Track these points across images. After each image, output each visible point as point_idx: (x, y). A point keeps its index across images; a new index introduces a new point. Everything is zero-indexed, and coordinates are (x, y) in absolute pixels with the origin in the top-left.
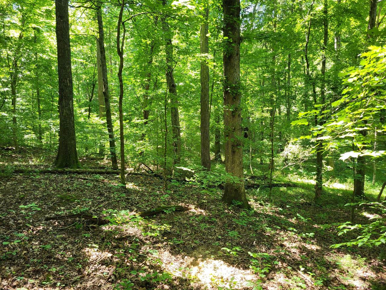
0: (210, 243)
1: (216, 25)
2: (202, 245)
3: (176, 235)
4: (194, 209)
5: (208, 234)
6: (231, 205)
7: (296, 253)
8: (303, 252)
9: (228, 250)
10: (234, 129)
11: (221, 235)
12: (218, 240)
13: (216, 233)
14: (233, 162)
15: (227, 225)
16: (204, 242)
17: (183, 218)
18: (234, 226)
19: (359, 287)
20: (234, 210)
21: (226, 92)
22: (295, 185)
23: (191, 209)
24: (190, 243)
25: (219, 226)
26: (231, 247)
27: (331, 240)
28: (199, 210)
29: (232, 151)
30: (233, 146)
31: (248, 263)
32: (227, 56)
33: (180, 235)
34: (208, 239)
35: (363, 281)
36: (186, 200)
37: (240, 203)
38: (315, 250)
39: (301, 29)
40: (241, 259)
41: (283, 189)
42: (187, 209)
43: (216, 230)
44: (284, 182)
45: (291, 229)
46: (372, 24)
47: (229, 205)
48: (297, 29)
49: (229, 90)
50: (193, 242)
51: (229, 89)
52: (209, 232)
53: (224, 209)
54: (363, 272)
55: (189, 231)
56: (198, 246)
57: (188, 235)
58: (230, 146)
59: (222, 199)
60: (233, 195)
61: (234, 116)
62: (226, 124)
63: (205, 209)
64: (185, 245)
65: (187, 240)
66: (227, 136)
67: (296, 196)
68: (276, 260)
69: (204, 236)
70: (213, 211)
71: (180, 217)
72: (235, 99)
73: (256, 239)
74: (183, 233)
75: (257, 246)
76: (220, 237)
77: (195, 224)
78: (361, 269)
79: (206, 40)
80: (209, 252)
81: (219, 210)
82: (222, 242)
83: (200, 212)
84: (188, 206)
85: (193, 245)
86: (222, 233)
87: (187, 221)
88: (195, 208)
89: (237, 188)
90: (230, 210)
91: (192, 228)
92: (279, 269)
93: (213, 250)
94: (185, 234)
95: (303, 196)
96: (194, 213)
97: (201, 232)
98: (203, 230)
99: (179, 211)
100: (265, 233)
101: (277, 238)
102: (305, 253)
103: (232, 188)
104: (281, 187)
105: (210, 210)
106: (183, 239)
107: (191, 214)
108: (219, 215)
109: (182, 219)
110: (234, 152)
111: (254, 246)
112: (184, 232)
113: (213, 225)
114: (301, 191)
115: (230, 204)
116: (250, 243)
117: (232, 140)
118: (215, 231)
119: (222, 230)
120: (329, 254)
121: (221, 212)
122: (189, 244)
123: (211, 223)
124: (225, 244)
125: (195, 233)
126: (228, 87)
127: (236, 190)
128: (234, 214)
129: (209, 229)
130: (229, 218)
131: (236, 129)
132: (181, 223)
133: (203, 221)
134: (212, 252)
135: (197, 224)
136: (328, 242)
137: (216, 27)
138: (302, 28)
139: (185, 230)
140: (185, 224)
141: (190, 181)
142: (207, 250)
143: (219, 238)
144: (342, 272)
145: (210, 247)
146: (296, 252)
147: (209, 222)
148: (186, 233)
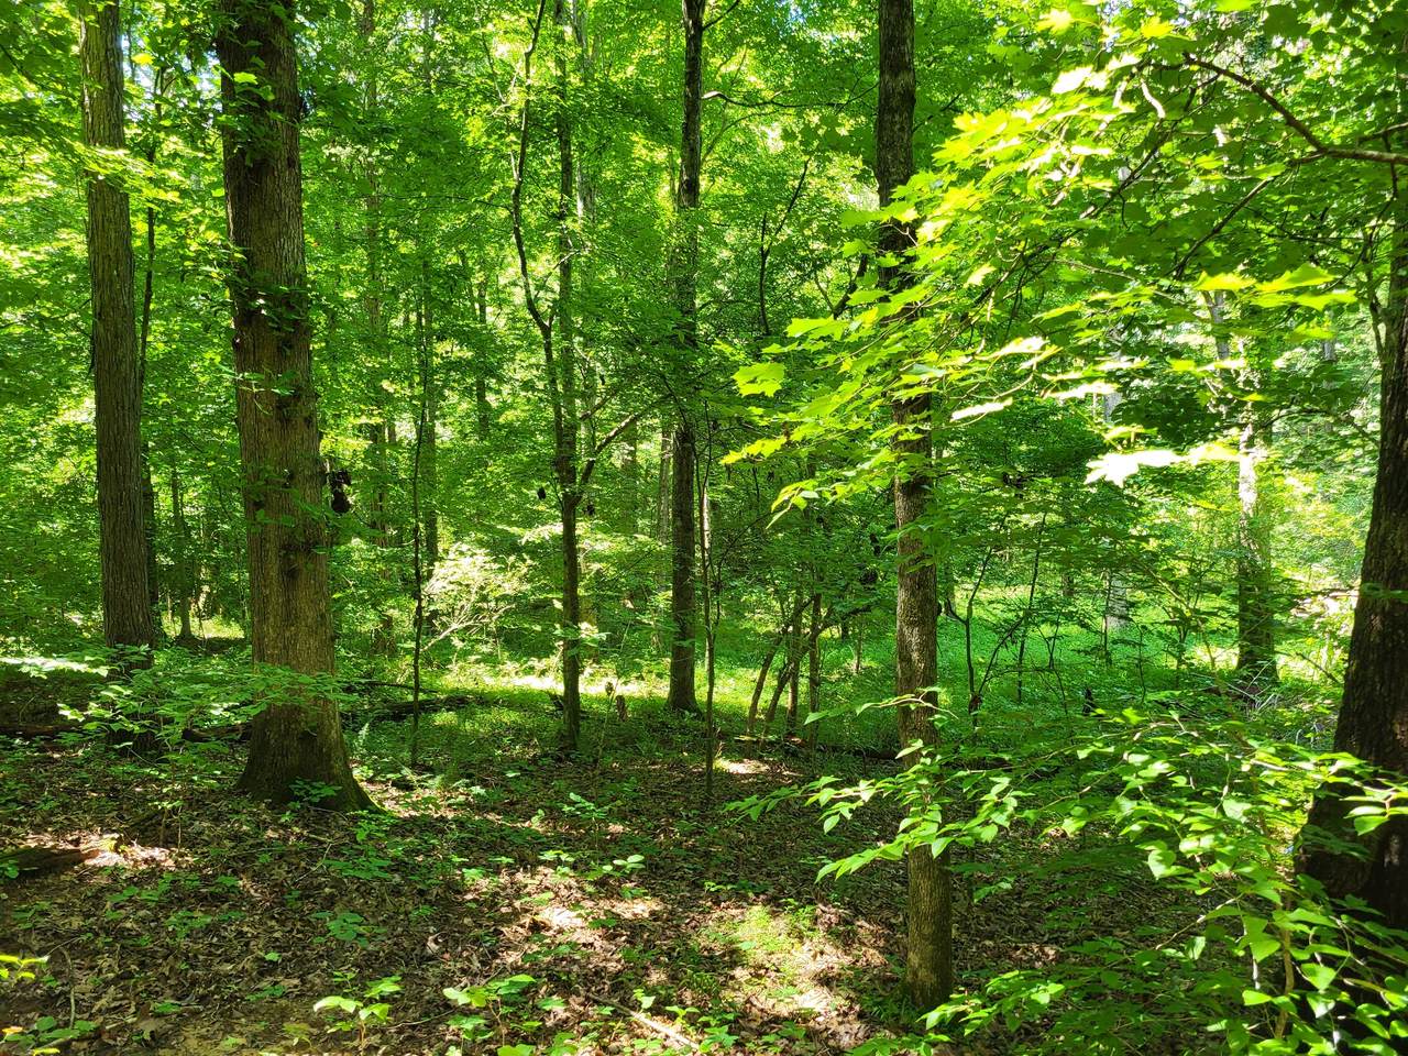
0: (232, 998)
1: (185, 22)
2: (196, 1013)
3: (35, 999)
4: (109, 854)
5: (210, 954)
6: (291, 804)
7: (592, 944)
8: (617, 936)
9: (349, 1005)
10: (291, 477)
11: (274, 945)
12: (267, 969)
13: (247, 944)
14: (290, 617)
15: (296, 894)
16: (202, 999)
17: (61, 906)
18: (327, 890)
19: (823, 1012)
20: (306, 826)
21: (246, 317)
22: (485, 701)
23: (92, 854)
24: (130, 1020)
25: (253, 906)
26: (358, 990)
27: (677, 870)
28: (139, 852)
29: (282, 571)
30: (288, 548)
31: (433, 1040)
32: (248, 163)
33: (62, 993)
34: (218, 979)
35: (826, 989)
36: (54, 819)
37: (329, 791)
38: (646, 915)
39: (484, 139)
40: (400, 1032)
41: (444, 718)
42: (77, 858)
43: (245, 929)
44: (443, 692)
45: (549, 855)
46: (692, 166)
47: (278, 805)
48: (472, 135)
49: (260, 307)
50: (142, 1011)
51: (262, 301)
52: (211, 945)
53: (261, 826)
54: (815, 956)
55: (104, 962)
56: (177, 1029)
57: (107, 984)
58: (272, 548)
59: (237, 787)
60: (294, 760)
61: (288, 420)
62: (253, 454)
63: (166, 844)
64: (105, 1038)
65: (109, 1010)
66: (258, 505)
67: (495, 739)
68: (537, 992)
69: (193, 967)
70: (207, 844)
71: (45, 905)
72: (291, 347)
73: (432, 929)
74: (73, 981)
75: (447, 956)
76: (273, 956)
77: (136, 921)
78: (805, 948)
79: (112, 94)
80: (241, 1041)
81: (237, 838)
82: (288, 976)
83: (146, 861)
84: (77, 842)
85: (148, 1027)
86: (276, 935)
87: (87, 916)
88: (116, 847)
89: (313, 729)
90: (285, 826)
91: (122, 947)
92: (562, 1025)
93: (260, 1027)
94: (85, 983)
95: (518, 732)
96: (115, 872)
97: (170, 951)
98: (183, 942)
99: (34, 874)
100: (459, 892)
101: (510, 905)
102: (623, 938)
103: (287, 730)
104: (435, 711)
105: (192, 843)
106: (79, 1011)
107: (103, 880)
108: (244, 859)
109: (58, 912)
110: (290, 575)
111: (431, 958)
112: (77, 974)
113: (226, 906)
114: (509, 717)
115: (281, 801)
116: (413, 950)
117: (285, 520)
118: (241, 934)
119: (273, 923)
120: (693, 919)
121: (251, 842)
122: (123, 1028)
123: (212, 900)
124: (303, 982)
125: (142, 965)
126: (256, 297)
127: (306, 738)
128: (308, 839)
129: (209, 930)
130: (295, 861)
131: (299, 477)
132: (56, 935)
133: (177, 898)
134: (255, 1036)
135: (143, 921)
136: (672, 878)
137: (188, 29)
138: (489, 136)
139: (86, 963)
140: (80, 932)
141: (89, 719)
142: (229, 1030)
143: (271, 962)
144: (759, 972)
145: (237, 1014)
146: (591, 940)
147: (202, 899)
148: (92, 976)
